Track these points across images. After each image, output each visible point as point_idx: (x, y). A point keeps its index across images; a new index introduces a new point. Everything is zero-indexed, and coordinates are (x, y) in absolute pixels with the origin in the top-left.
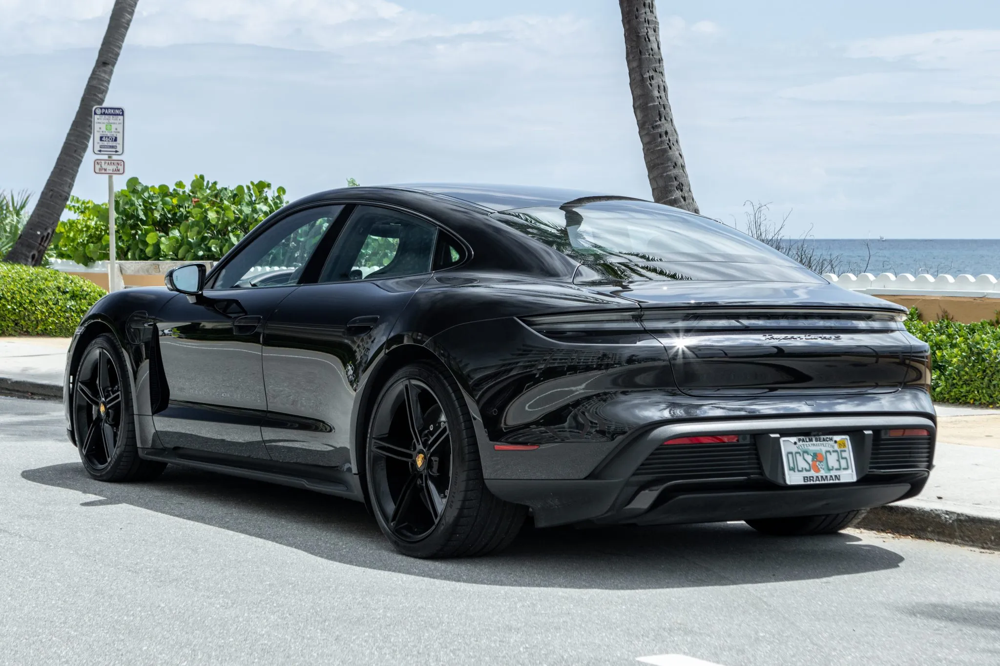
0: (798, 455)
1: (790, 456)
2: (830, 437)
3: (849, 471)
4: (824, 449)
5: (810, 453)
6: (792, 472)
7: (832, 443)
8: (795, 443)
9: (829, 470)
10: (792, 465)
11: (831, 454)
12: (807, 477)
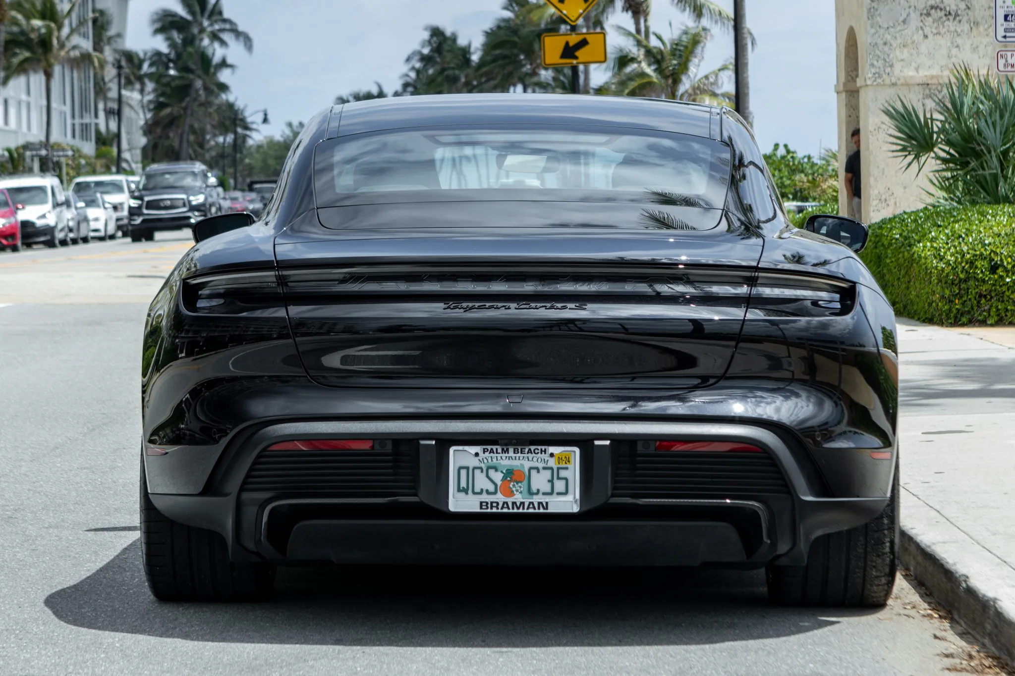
0: (477, 472)
1: (463, 473)
2: (543, 448)
3: (569, 498)
4: (527, 465)
5: (500, 469)
6: (462, 495)
7: (545, 457)
8: (477, 455)
9: (530, 493)
10: (463, 484)
11: (538, 472)
12: (487, 503)
